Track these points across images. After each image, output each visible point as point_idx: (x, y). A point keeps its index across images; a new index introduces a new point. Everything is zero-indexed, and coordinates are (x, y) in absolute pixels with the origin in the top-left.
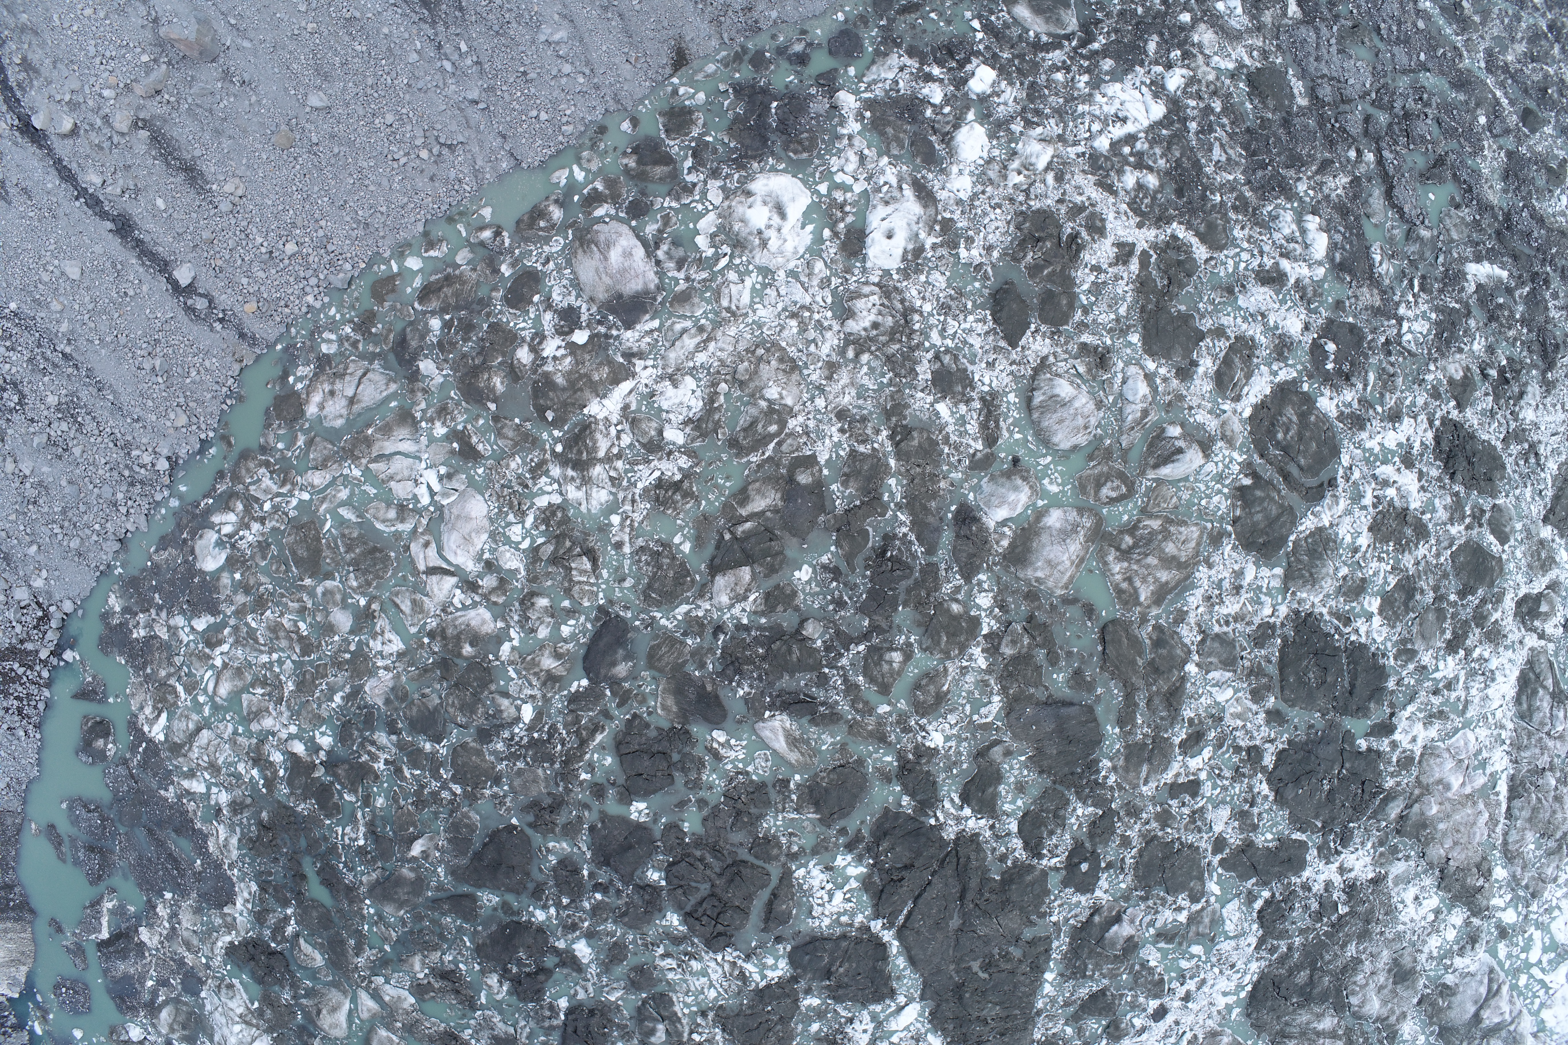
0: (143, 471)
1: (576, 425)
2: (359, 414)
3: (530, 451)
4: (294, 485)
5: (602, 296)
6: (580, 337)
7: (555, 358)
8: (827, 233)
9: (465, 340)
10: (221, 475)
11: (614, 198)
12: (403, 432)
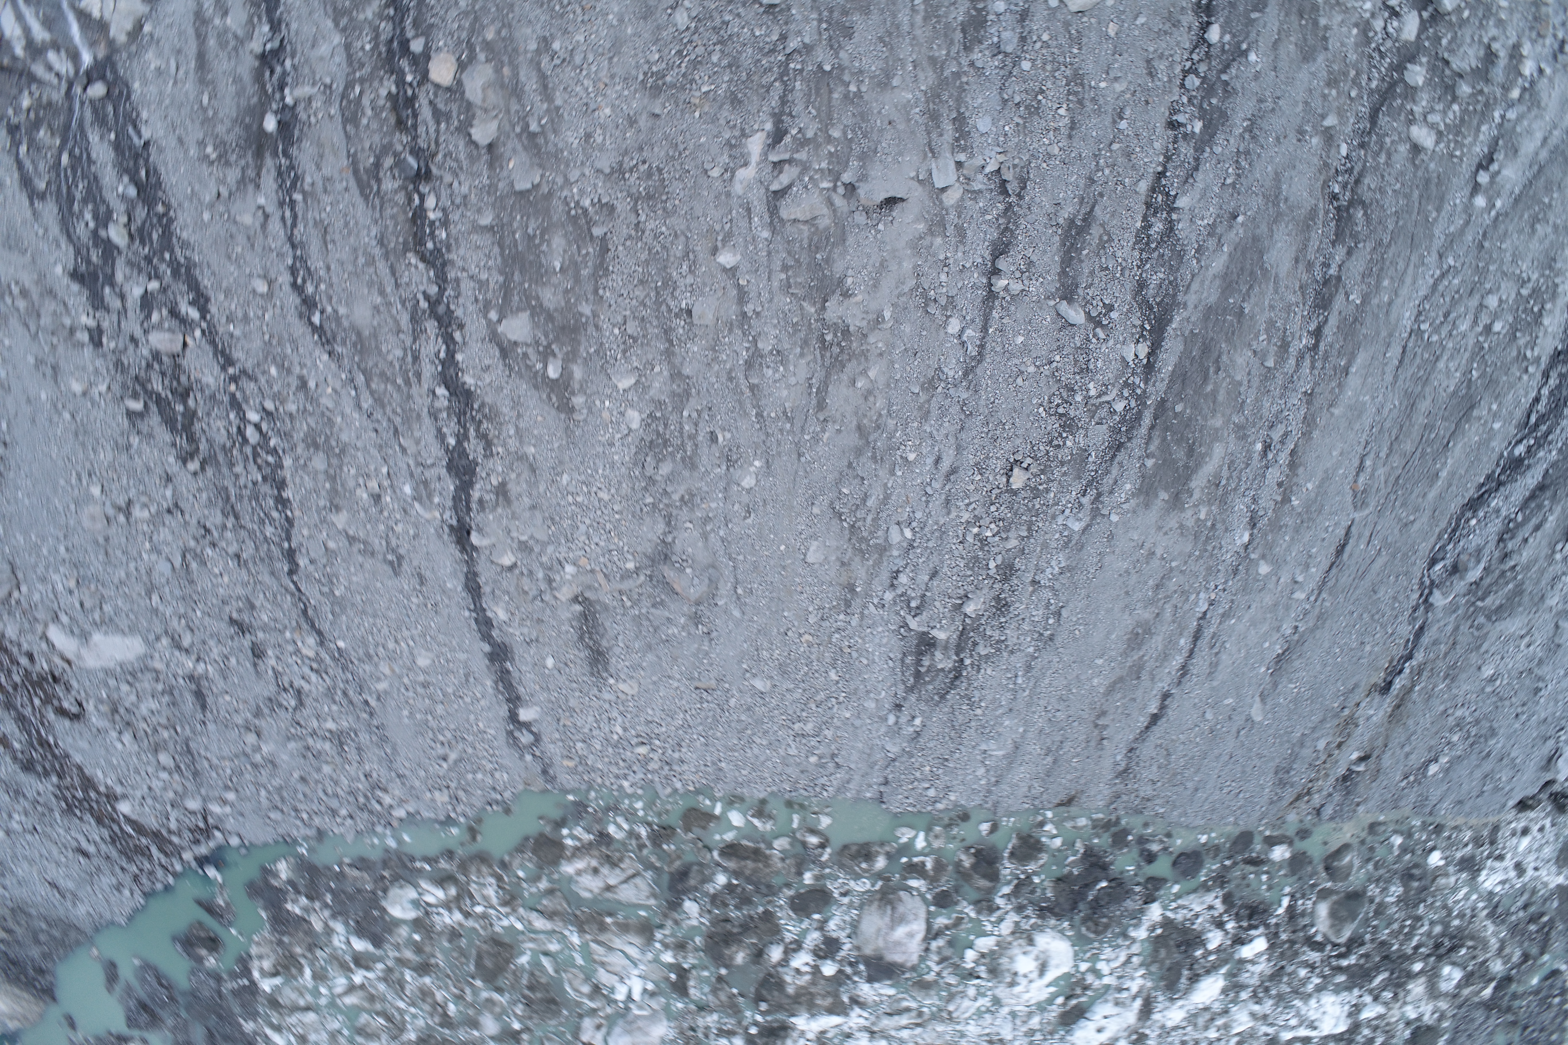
0: (378, 807)
1: (776, 1021)
2: (608, 900)
3: (729, 1016)
4: (514, 910)
5: (868, 951)
6: (829, 969)
7: (798, 971)
8: (1060, 1000)
9: (737, 907)
10: (450, 854)
11: (933, 880)
12: (637, 940)
